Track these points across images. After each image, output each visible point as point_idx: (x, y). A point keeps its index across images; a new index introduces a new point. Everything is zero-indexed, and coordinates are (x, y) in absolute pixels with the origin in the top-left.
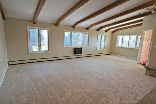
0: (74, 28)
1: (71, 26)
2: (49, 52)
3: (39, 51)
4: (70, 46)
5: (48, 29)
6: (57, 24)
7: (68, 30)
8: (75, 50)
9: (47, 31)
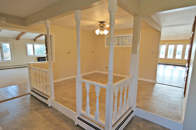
0: (36, 41)
1: (33, 40)
2: (12, 61)
3: (2, 60)
4: (34, 56)
5: (9, 42)
6: (18, 38)
7: (30, 43)
8: (39, 59)
9: (9, 44)
